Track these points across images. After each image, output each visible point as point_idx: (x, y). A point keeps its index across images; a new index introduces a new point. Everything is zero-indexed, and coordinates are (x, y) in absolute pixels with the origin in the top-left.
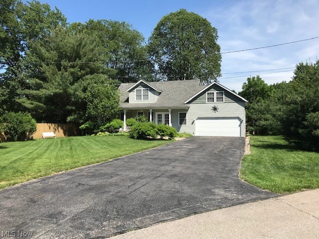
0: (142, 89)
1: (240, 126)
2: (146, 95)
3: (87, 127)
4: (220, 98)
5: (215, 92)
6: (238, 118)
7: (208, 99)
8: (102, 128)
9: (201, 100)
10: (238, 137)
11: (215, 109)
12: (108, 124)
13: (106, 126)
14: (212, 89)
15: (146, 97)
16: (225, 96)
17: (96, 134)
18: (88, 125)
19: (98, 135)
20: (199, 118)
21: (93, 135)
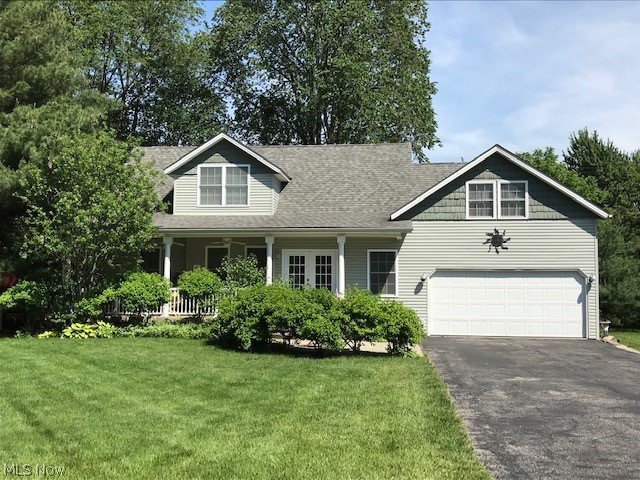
0: (225, 166)
1: (582, 299)
2: (237, 189)
3: (21, 301)
4: (513, 204)
5: (498, 183)
6: (577, 274)
7: (472, 205)
8: (88, 305)
9: (448, 209)
10: (577, 341)
11: (497, 240)
12: (109, 292)
13: (102, 299)
14: (487, 173)
15: (239, 194)
16: (532, 196)
17: (58, 329)
18: (25, 295)
19: (68, 332)
20: (441, 273)
21: (47, 333)
